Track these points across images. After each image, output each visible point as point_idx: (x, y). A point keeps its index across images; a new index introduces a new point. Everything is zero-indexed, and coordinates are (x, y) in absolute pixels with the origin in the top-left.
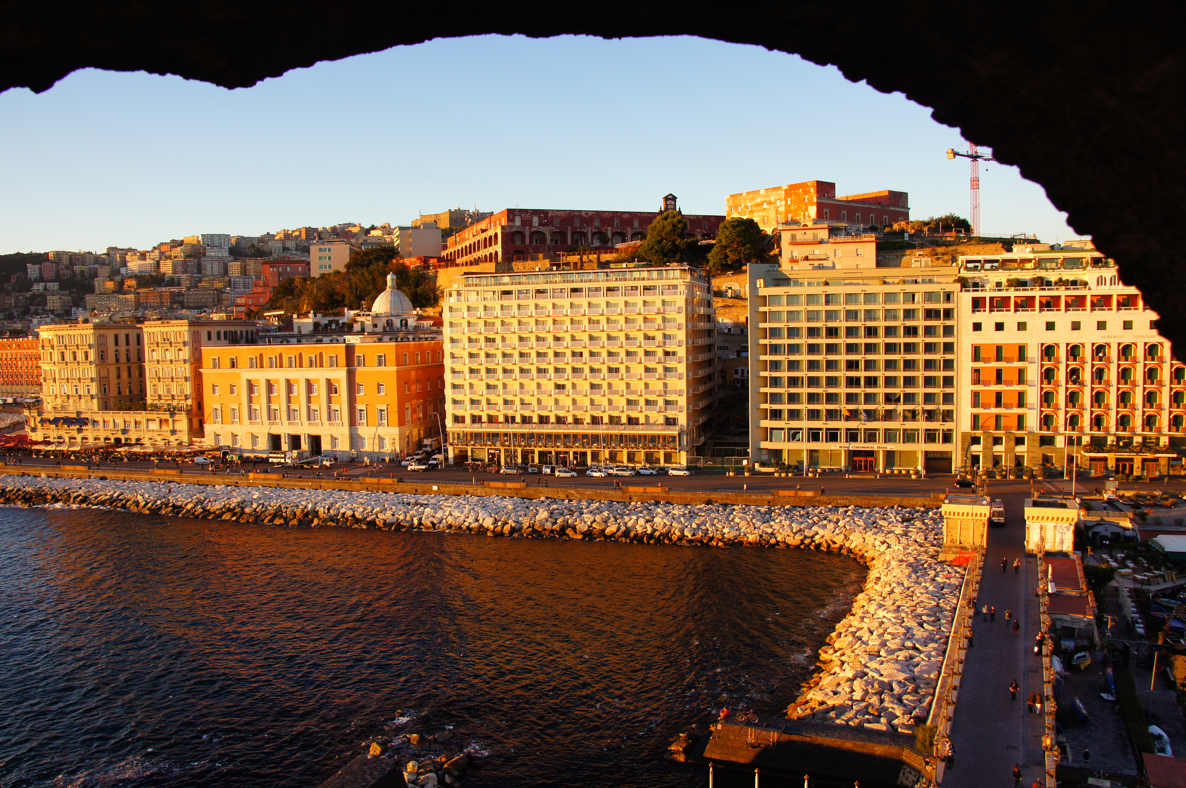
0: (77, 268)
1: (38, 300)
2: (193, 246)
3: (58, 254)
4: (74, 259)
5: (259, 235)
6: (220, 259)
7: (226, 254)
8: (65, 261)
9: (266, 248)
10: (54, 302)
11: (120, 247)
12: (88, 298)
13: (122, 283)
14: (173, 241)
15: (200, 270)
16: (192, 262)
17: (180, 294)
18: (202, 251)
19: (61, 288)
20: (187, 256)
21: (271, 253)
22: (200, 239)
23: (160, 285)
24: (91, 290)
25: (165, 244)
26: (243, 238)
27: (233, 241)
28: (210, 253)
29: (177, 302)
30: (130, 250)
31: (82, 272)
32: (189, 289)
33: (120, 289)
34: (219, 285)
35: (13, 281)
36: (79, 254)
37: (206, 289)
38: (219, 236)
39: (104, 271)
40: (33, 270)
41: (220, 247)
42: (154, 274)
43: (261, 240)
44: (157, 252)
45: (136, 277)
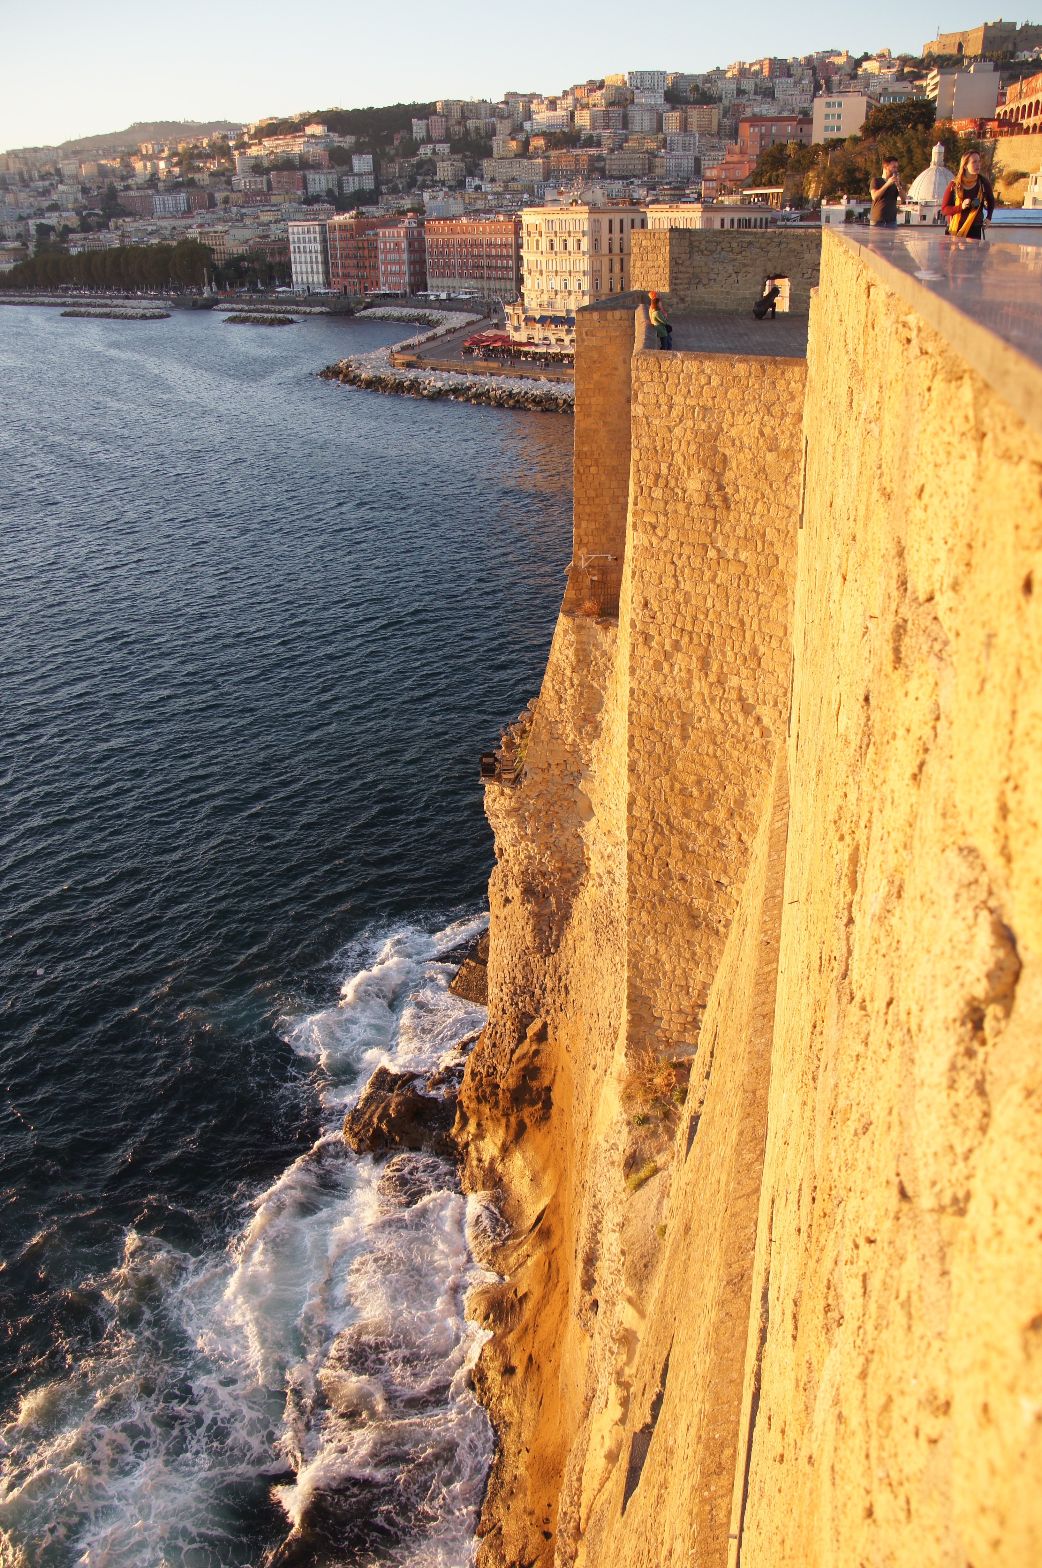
0: (471, 124)
1: (426, 167)
2: (618, 88)
3: (447, 104)
4: (467, 110)
5: (704, 71)
6: (652, 108)
7: (661, 101)
8: (456, 114)
9: (713, 92)
10: (445, 170)
11: (520, 92)
12: (486, 164)
13: (526, 143)
14: (591, 82)
15: (625, 125)
16: (616, 111)
17: (600, 158)
18: (628, 97)
19: (453, 151)
20: (611, 104)
21: (720, 99)
22: (627, 78)
23: (574, 146)
24: (488, 153)
25: (580, 86)
26: (683, 76)
27: (669, 81)
28: (641, 99)
29: (597, 169)
30: (533, 96)
31: (477, 128)
32: (612, 151)
33: (524, 152)
34: (651, 145)
35: (396, 143)
36: (472, 104)
37: (634, 151)
38: (652, 73)
39: (503, 128)
40: (419, 127)
41: (652, 90)
42: (566, 130)
43: (708, 78)
44: (570, 98)
45: (543, 134)
